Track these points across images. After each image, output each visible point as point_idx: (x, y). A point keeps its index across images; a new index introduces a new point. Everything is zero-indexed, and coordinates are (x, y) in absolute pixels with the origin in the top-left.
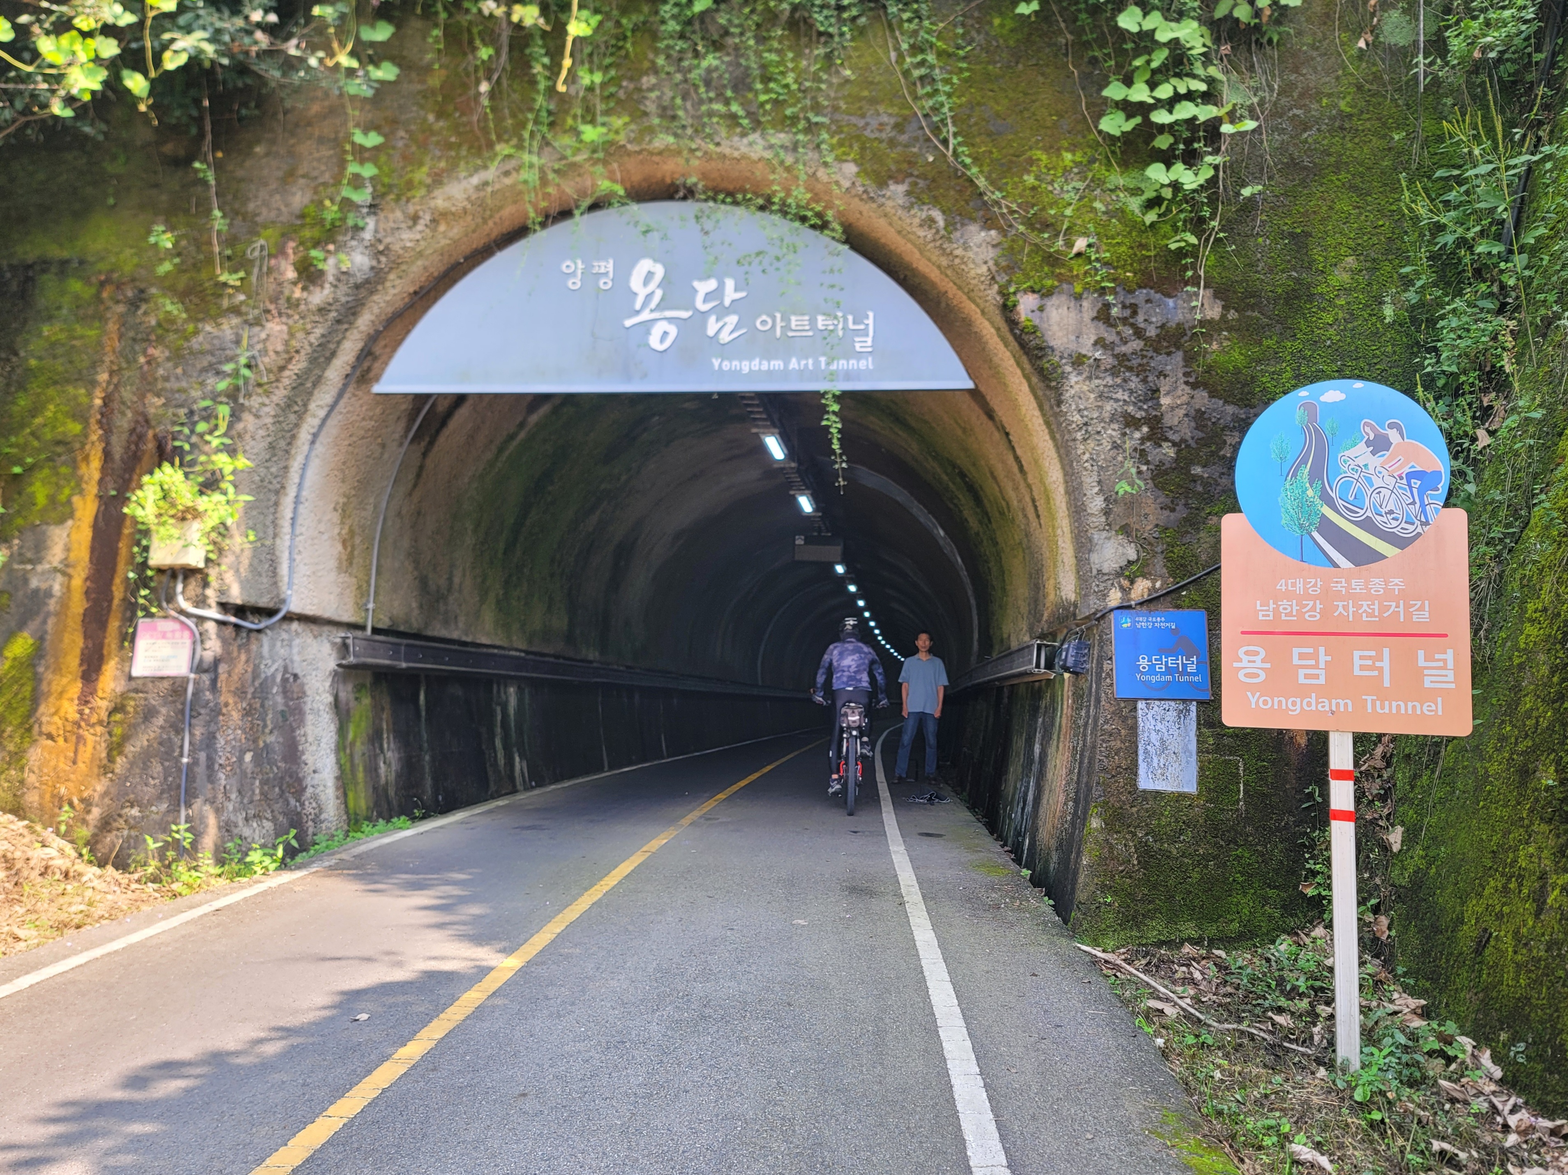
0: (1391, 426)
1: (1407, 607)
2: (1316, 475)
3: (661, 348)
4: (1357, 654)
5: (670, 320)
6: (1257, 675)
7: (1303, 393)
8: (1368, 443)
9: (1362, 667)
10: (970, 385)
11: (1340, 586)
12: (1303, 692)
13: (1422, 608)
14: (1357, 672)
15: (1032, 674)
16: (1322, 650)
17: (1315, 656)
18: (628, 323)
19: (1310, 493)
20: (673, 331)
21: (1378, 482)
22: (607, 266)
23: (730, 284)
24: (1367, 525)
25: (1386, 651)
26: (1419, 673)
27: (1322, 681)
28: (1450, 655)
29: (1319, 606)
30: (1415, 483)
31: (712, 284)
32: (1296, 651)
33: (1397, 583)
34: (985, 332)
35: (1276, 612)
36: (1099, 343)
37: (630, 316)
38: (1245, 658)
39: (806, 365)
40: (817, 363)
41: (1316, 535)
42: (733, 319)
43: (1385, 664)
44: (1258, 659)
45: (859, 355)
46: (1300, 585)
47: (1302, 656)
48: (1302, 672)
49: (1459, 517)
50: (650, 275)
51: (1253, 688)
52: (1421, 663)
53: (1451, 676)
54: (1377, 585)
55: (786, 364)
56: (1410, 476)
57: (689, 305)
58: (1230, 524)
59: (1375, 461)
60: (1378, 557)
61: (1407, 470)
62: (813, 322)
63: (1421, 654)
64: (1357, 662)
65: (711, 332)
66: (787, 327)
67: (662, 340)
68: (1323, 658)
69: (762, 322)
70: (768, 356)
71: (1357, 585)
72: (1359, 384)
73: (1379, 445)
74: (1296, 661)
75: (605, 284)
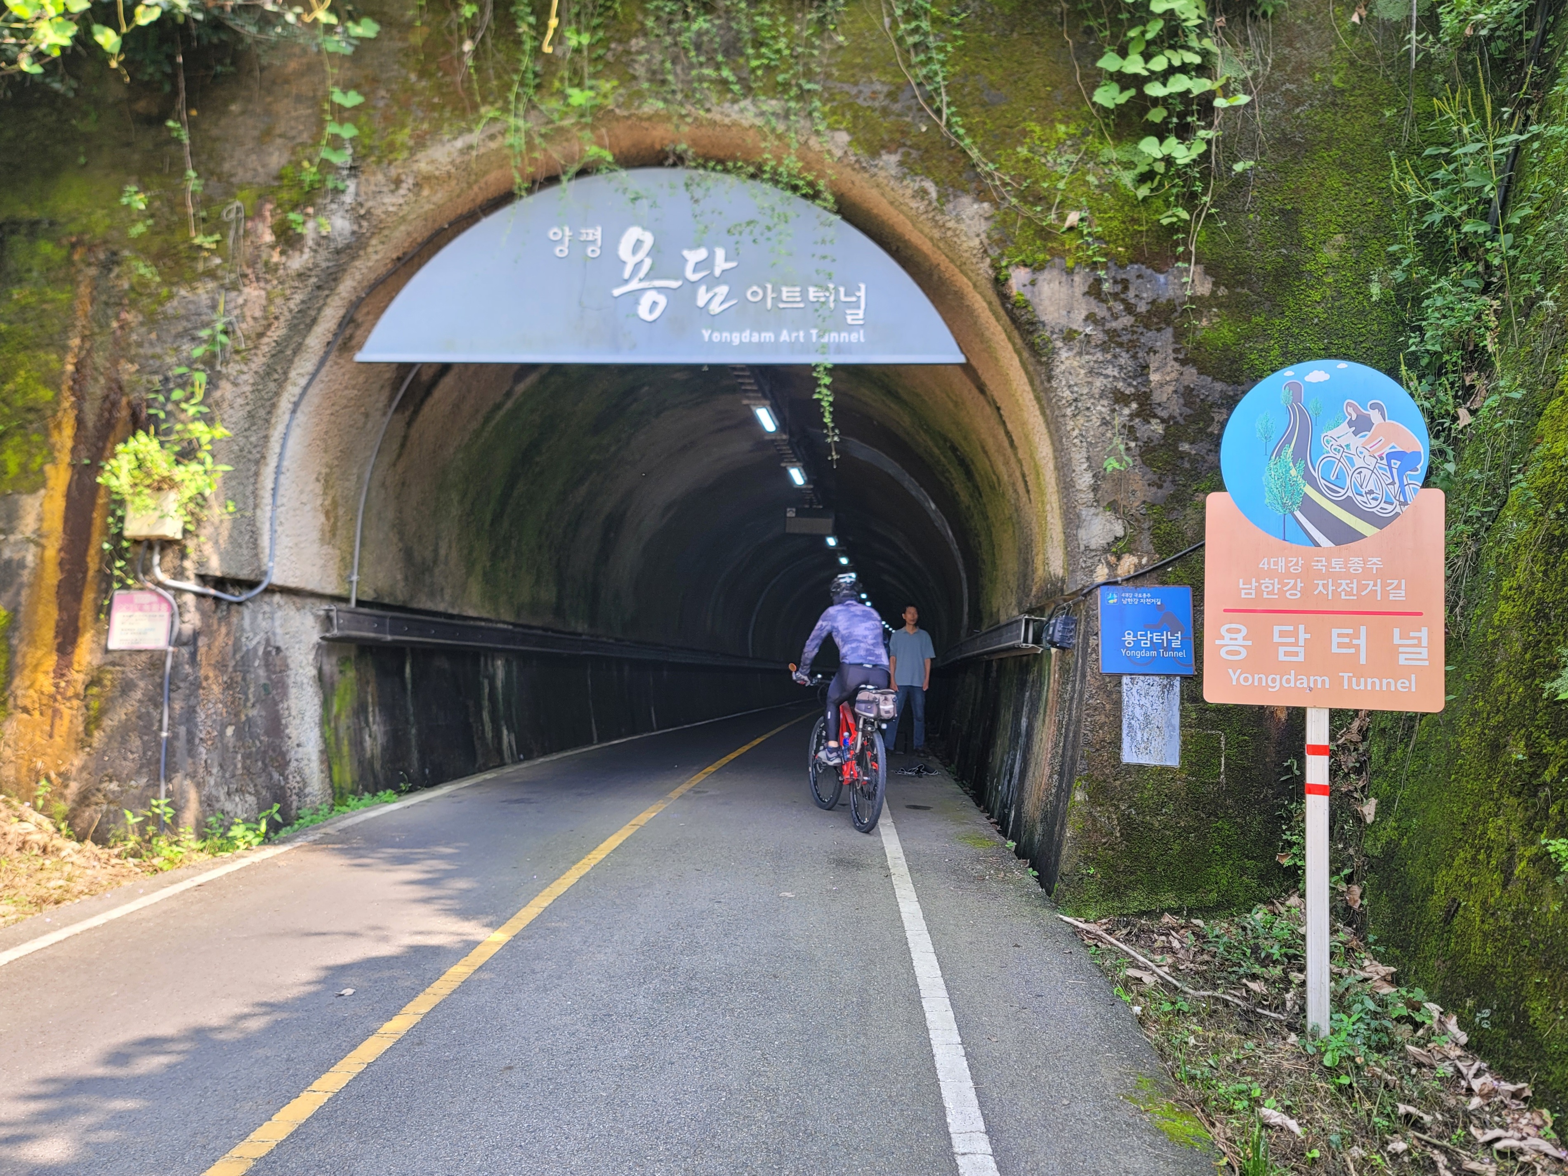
0: (1373, 406)
1: (1384, 585)
2: (1299, 454)
3: (650, 318)
4: (1335, 632)
5: (659, 289)
6: (1239, 653)
7: (1288, 372)
8: (1351, 424)
9: (1340, 645)
10: (961, 359)
11: (1321, 565)
12: (1283, 669)
13: (1398, 587)
14: (1335, 649)
15: (1019, 648)
16: (1301, 628)
17: (1295, 634)
18: (617, 292)
19: (1293, 472)
20: (662, 301)
21: (1359, 462)
22: (596, 233)
23: (720, 253)
24: (1348, 505)
25: (1363, 629)
26: (1394, 651)
27: (1301, 658)
28: (1424, 633)
29: (1299, 585)
30: (1396, 463)
31: (702, 254)
32: (1277, 629)
33: (1375, 562)
34: (976, 306)
35: (1258, 589)
36: (1090, 318)
37: (618, 285)
38: (1227, 636)
39: (797, 337)
40: (808, 336)
41: (1298, 514)
42: (723, 290)
43: (1362, 642)
44: (1240, 636)
45: (850, 328)
46: (1282, 563)
47: (1282, 634)
48: (1282, 650)
49: (1436, 496)
50: (638, 244)
51: (1234, 665)
52: (1397, 640)
53: (1425, 653)
54: (1356, 564)
55: (777, 336)
56: (1391, 456)
57: (679, 274)
58: (1214, 502)
59: (1356, 442)
60: (1357, 536)
61: (1387, 450)
62: (804, 293)
63: (1396, 631)
64: (1335, 640)
65: (701, 303)
66: (778, 299)
67: (651, 311)
68: (1303, 636)
69: (753, 293)
70: (758, 327)
71: (1337, 564)
72: (1343, 365)
73: (1361, 425)
74: (1276, 639)
75: (593, 252)
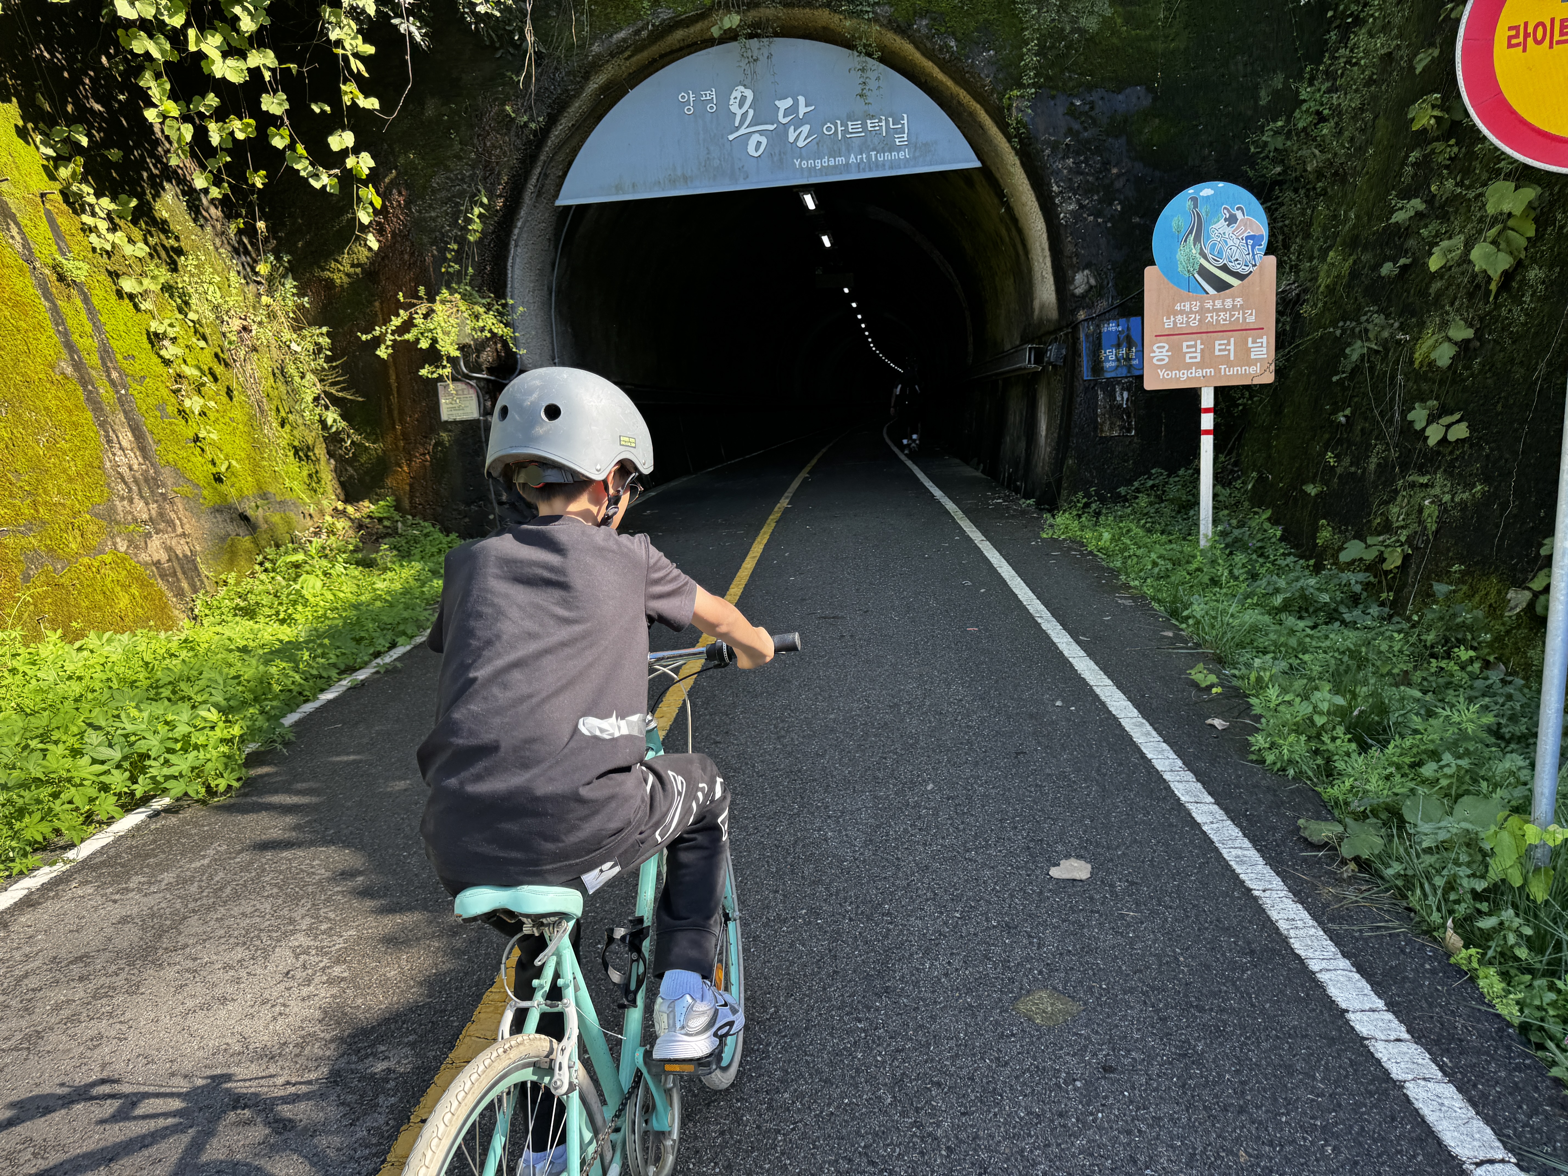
0: (1238, 209)
1: (1244, 314)
3: (756, 155)
4: (1217, 343)
5: (761, 132)
6: (1163, 360)
9: (1220, 350)
10: (978, 164)
11: (1209, 305)
12: (1189, 366)
13: (1251, 314)
14: (1217, 353)
15: (1025, 368)
16: (1199, 342)
17: (1195, 346)
18: (731, 137)
19: (1194, 251)
20: (764, 141)
21: (1230, 243)
22: (711, 94)
23: (802, 100)
25: (1232, 340)
26: (1248, 350)
27: (1198, 360)
28: (1264, 340)
29: (1198, 317)
30: (1250, 242)
31: (789, 102)
32: (1185, 344)
33: (1239, 301)
35: (1175, 323)
36: (1070, 132)
37: (732, 133)
38: (1157, 350)
39: (862, 159)
40: (869, 157)
41: (1196, 276)
42: (806, 129)
43: (1232, 347)
44: (1164, 350)
45: (899, 149)
46: (1188, 306)
47: (1188, 347)
48: (1188, 356)
49: (1272, 260)
50: (743, 98)
51: (1161, 367)
52: (1250, 345)
53: (1265, 350)
54: (1229, 303)
55: (848, 159)
57: (774, 120)
58: (1149, 271)
59: (1229, 230)
60: (1229, 286)
62: (864, 125)
63: (1250, 340)
64: (1217, 347)
65: (791, 140)
66: (845, 131)
67: (757, 150)
68: (1200, 347)
69: (828, 129)
70: (833, 154)
71: (1218, 304)
74: (1185, 350)
75: (711, 108)
